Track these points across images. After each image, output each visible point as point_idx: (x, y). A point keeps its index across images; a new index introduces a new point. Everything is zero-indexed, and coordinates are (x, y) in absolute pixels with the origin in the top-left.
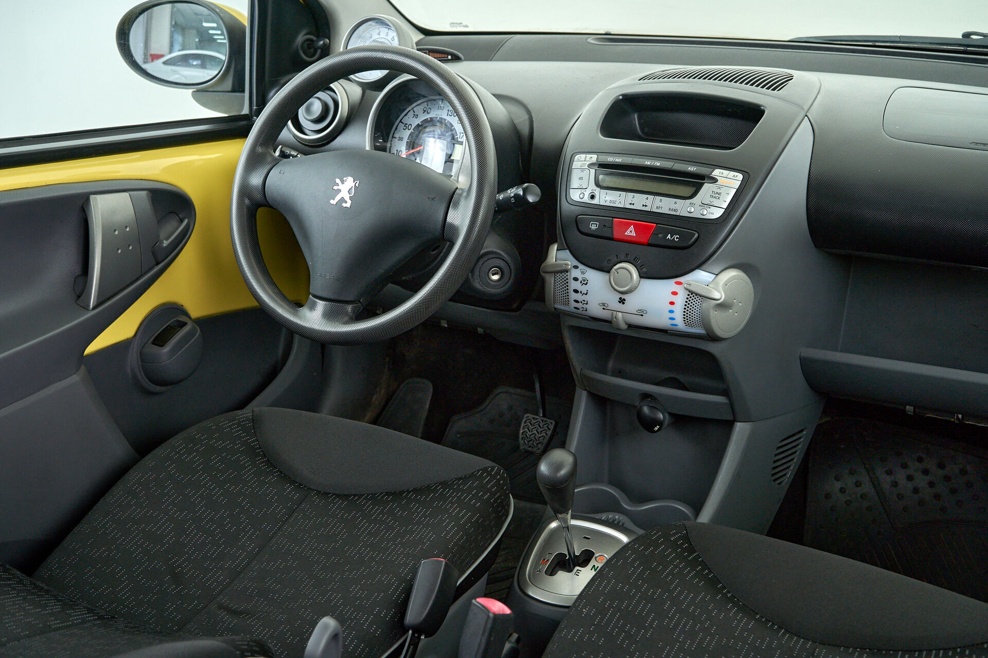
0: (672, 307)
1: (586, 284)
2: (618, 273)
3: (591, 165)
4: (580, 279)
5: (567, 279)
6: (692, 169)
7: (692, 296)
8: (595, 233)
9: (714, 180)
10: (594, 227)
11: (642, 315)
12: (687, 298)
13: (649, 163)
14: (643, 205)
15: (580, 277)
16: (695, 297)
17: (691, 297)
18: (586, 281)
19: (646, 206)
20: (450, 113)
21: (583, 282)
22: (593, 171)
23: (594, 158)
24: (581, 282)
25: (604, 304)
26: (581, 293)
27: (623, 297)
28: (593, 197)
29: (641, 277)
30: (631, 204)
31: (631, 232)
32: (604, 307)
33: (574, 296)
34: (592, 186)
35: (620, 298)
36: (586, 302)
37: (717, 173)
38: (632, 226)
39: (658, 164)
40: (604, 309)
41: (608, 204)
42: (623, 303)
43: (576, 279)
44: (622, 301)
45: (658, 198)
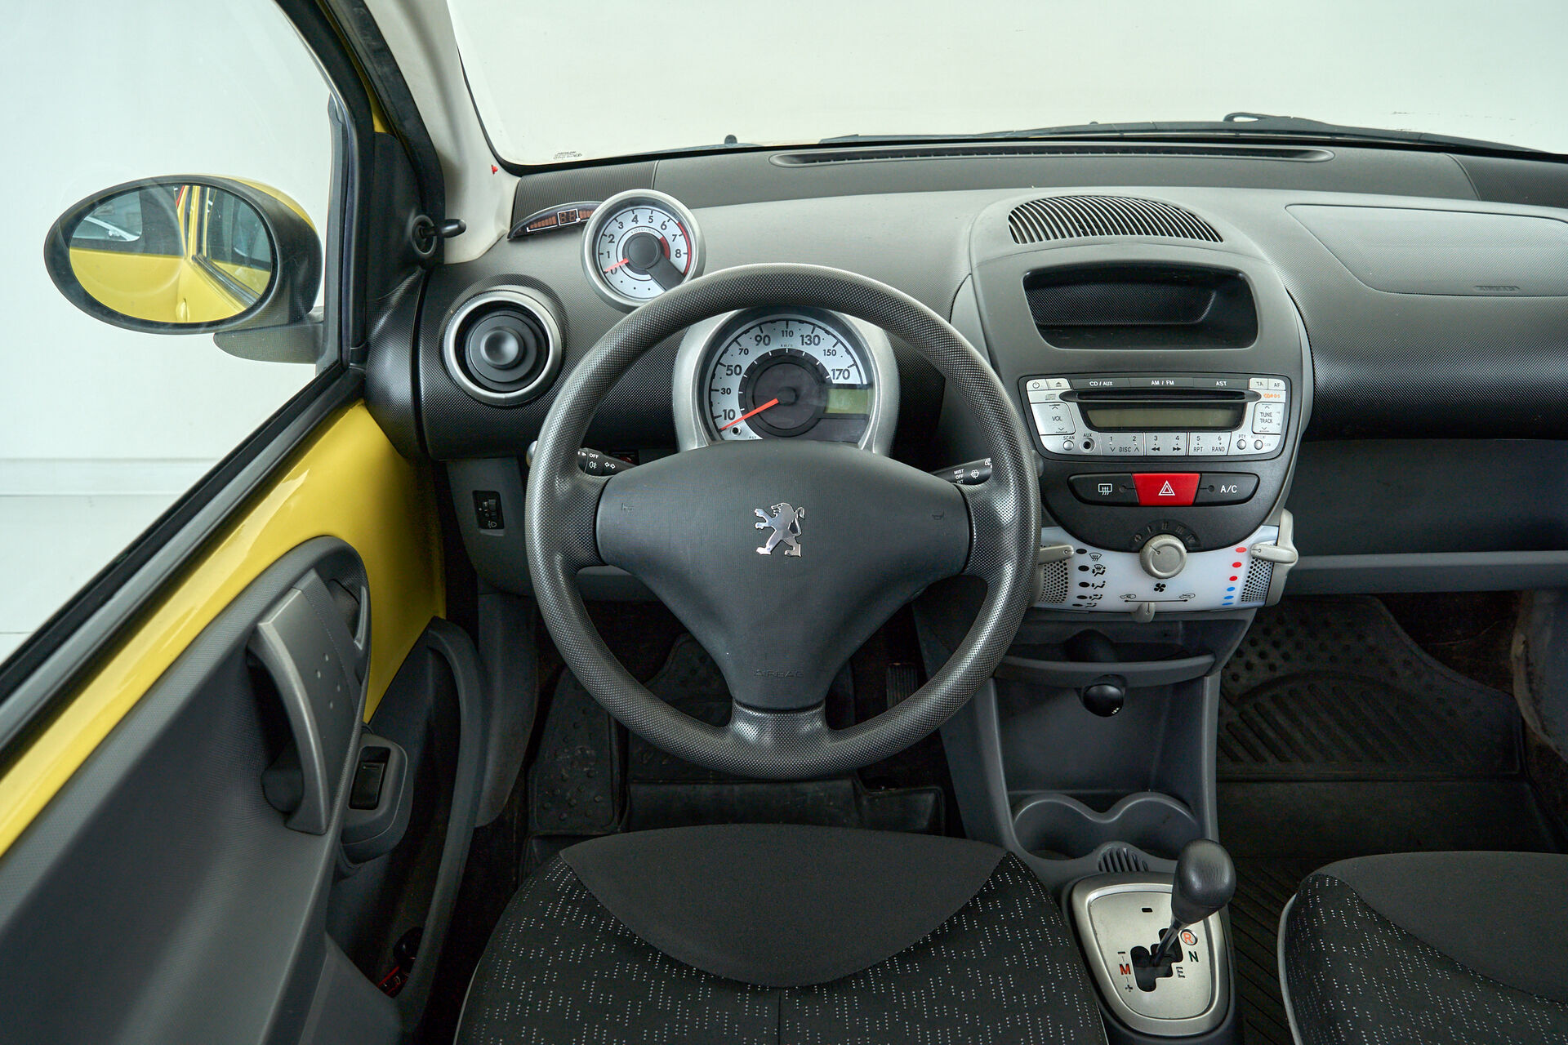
0: (1232, 584)
1: (1102, 573)
2: (1159, 553)
3: (1065, 396)
4: (1091, 567)
5: (1066, 569)
6: (1221, 384)
7: (1257, 563)
8: (1110, 500)
9: (1256, 396)
10: (1106, 491)
11: (1186, 601)
12: (1251, 567)
13: (1157, 383)
14: (1174, 449)
15: (1091, 564)
16: (1262, 563)
17: (1256, 565)
18: (1102, 570)
19: (1178, 449)
20: (806, 340)
21: (1096, 571)
22: (1074, 406)
23: (1065, 384)
24: (1093, 572)
25: (1129, 596)
26: (1093, 585)
27: (1162, 582)
28: (1087, 445)
29: (1188, 551)
30: (1154, 449)
31: (1167, 490)
32: (1129, 599)
33: (1075, 590)
34: (1082, 429)
35: (1158, 585)
36: (1098, 597)
37: (1255, 384)
38: (1167, 482)
39: (1172, 383)
40: (1126, 601)
41: (1117, 453)
42: (1162, 590)
43: (1084, 568)
44: (1160, 588)
45: (1194, 435)
